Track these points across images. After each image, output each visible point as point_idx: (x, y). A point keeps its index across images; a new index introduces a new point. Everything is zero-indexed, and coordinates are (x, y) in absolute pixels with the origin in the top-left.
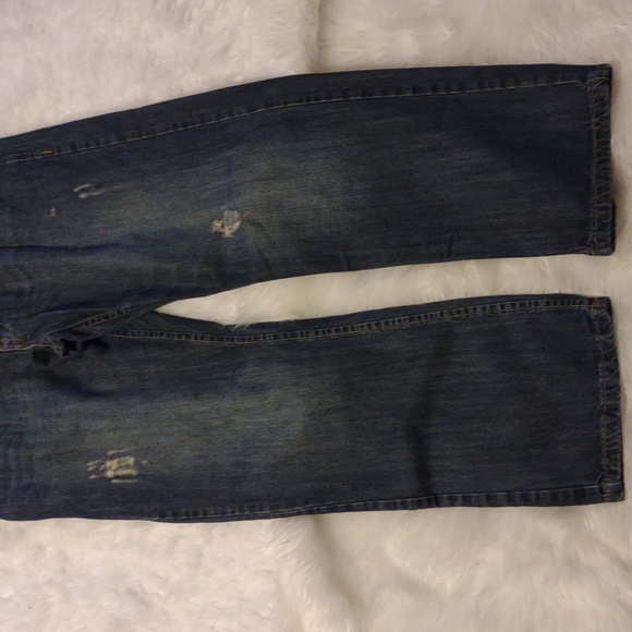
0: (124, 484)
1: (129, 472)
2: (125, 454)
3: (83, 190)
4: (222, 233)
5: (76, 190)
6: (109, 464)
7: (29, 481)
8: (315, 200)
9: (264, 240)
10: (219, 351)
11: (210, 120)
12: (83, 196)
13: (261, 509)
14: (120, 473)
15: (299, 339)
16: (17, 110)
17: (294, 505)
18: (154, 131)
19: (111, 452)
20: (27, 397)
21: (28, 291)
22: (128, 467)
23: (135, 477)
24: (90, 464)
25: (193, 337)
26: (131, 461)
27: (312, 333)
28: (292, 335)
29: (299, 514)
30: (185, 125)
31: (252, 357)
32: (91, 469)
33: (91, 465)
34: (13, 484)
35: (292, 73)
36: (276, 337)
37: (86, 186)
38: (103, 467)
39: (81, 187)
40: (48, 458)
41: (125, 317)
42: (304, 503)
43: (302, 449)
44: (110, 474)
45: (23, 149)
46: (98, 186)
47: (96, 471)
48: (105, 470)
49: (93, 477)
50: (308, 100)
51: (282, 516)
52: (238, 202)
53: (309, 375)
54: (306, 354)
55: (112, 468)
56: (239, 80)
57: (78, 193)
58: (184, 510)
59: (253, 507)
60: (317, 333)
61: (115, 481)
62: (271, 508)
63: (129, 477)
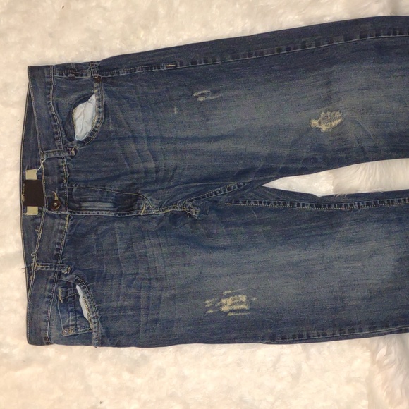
0: (239, 316)
1: (242, 306)
2: (238, 294)
3: (203, 95)
4: (320, 129)
5: (195, 95)
6: (224, 301)
7: (155, 317)
8: (395, 106)
9: (361, 133)
10: (317, 215)
11: (310, 46)
12: (201, 99)
13: (361, 330)
14: (235, 307)
15: (386, 205)
16: (142, 34)
17: (388, 327)
18: (262, 53)
19: (226, 293)
20: (157, 251)
21: (154, 170)
22: (241, 303)
23: (247, 311)
24: (207, 302)
25: (296, 205)
26: (243, 298)
27: (396, 201)
28: (381, 202)
29: (391, 333)
30: (288, 49)
31: (349, 218)
32: (209, 306)
33: (209, 302)
34: (143, 319)
35: (381, 14)
36: (368, 204)
37: (204, 92)
38: (219, 303)
39: (200, 93)
40: (174, 297)
41: (244, 189)
42: (395, 325)
43: (390, 285)
44: (225, 309)
45: (150, 62)
46: (214, 92)
47: (213, 307)
48: (221, 306)
49: (210, 311)
50: (395, 34)
51: (380, 335)
52: (340, 105)
53: (396, 232)
54: (393, 216)
55: (227, 305)
56: (328, 20)
57: (197, 97)
58: (291, 335)
59: (353, 329)
60: (399, 201)
61: (230, 314)
62: (370, 329)
63: (243, 310)
